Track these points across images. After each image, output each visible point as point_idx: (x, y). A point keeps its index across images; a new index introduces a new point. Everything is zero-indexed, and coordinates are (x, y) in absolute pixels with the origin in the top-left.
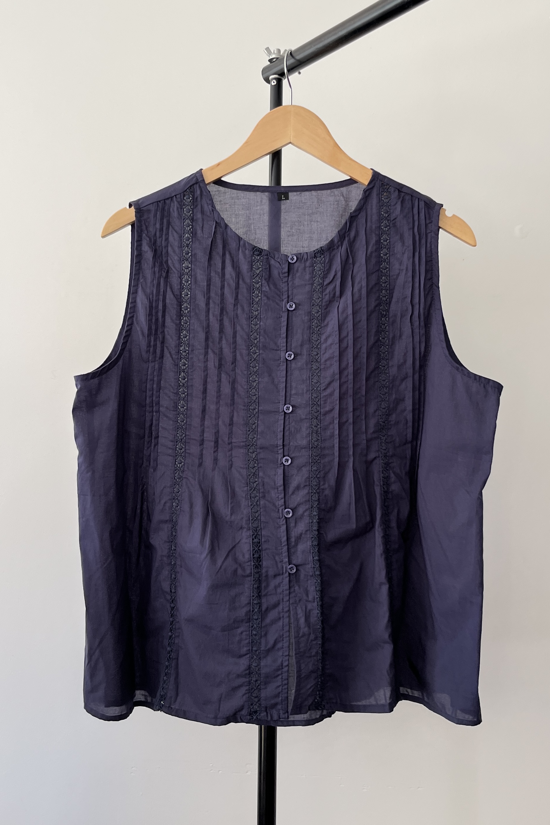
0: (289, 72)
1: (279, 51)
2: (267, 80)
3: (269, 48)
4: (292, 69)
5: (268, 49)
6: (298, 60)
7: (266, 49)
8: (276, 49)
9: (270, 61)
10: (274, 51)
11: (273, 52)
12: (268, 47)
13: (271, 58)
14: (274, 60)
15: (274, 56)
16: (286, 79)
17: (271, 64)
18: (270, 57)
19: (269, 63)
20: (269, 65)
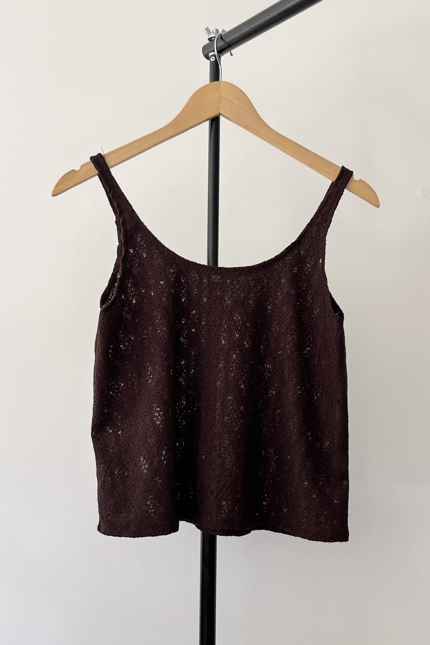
1: (217, 31)
2: (207, 57)
3: (208, 27)
7: (205, 29)
8: (215, 29)
9: (210, 39)
14: (213, 39)
15: (213, 35)
17: (211, 42)
18: (209, 36)
20: (209, 43)
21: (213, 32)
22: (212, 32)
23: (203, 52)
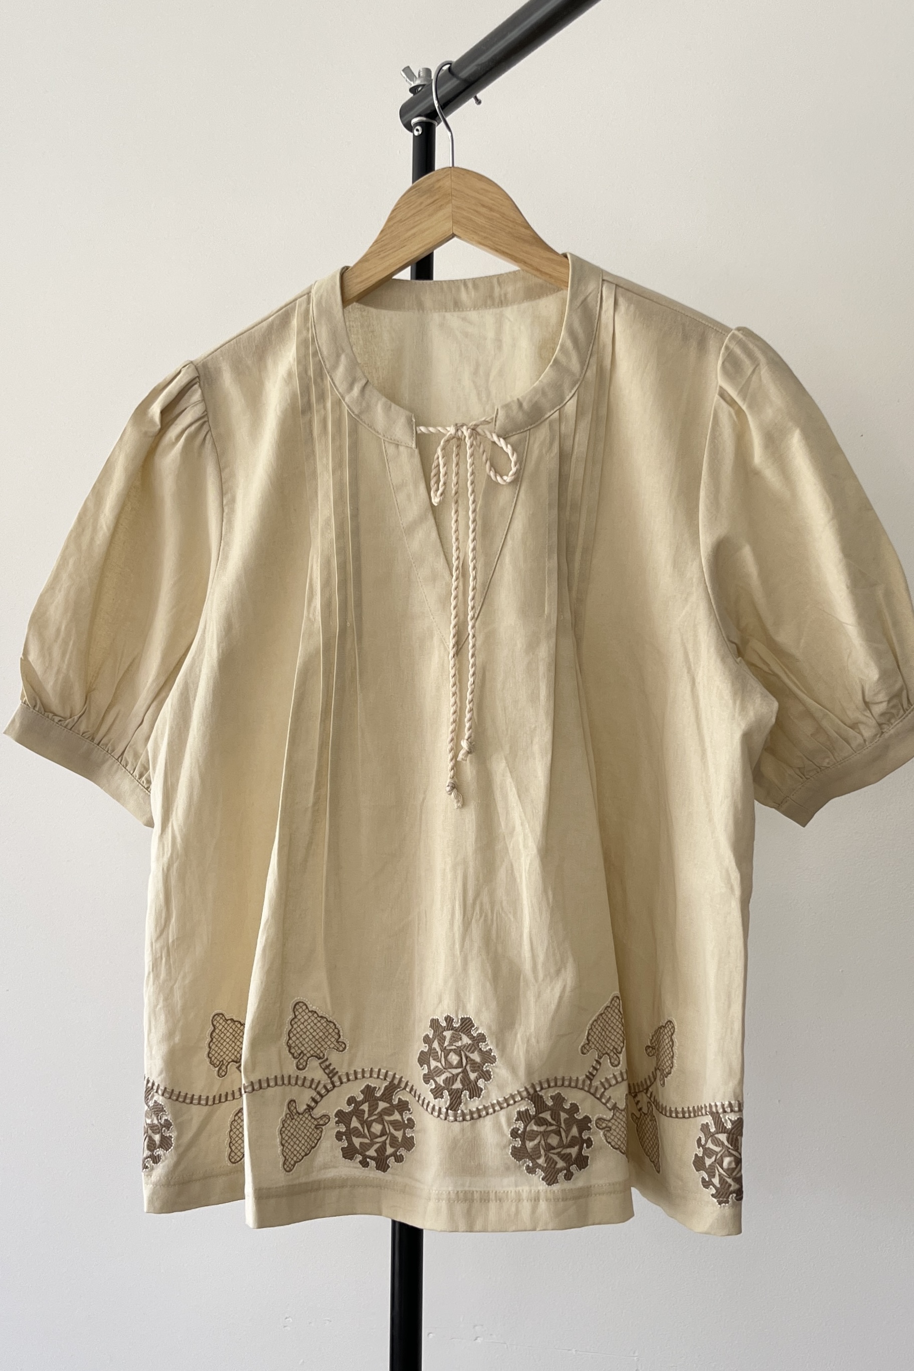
0: (446, 108)
1: (428, 71)
2: (409, 127)
3: (410, 67)
4: (450, 102)
5: (407, 71)
6: (465, 80)
7: (403, 70)
8: (423, 69)
9: (413, 90)
10: (419, 73)
11: (417, 76)
12: (408, 67)
13: (413, 85)
14: (420, 89)
15: (418, 82)
16: (442, 123)
17: (416, 96)
18: (411, 84)
19: (412, 95)
20: (411, 98)
21: (419, 75)
22: (417, 74)
23: (401, 116)
